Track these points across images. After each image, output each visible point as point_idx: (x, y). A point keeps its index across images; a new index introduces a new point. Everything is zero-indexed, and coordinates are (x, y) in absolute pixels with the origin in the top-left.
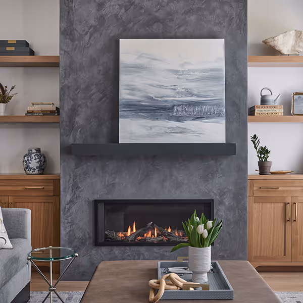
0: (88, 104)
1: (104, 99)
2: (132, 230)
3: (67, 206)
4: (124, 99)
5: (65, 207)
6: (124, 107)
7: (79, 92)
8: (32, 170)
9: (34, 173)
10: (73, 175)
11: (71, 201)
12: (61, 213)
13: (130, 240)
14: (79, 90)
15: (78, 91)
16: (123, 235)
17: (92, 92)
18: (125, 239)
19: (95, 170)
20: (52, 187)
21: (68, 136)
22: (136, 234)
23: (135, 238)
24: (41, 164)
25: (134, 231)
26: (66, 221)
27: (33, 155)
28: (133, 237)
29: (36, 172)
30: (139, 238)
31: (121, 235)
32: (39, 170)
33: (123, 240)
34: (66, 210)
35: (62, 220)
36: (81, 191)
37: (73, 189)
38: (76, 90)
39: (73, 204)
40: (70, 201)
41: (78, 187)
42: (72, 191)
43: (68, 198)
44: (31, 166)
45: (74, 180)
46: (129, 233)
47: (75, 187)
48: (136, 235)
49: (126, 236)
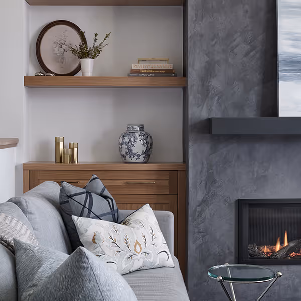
0: (230, 60)
1: (252, 54)
2: (282, 243)
3: (199, 209)
4: (285, 53)
5: (196, 209)
6: (286, 65)
7: (216, 43)
8: (136, 157)
9: (138, 160)
10: (207, 163)
11: (204, 202)
12: (190, 218)
13: (279, 257)
14: (215, 40)
15: (214, 42)
16: (269, 251)
17: (235, 43)
18: (272, 255)
19: (238, 157)
20: (167, 181)
21: (200, 108)
22: (288, 248)
23: (287, 254)
24: (148, 147)
25: (286, 244)
26: (196, 230)
27: (137, 135)
28: (284, 252)
29: (142, 159)
30: (293, 254)
31: (266, 249)
32: (145, 157)
33: (269, 258)
34: (197, 214)
35: (191, 228)
36: (218, 187)
37: (206, 184)
38: (212, 40)
39: (207, 205)
40: (202, 201)
41: (214, 181)
42: (206, 187)
43: (200, 196)
44: (135, 150)
45: (208, 171)
46: (278, 247)
47: (210, 181)
48: (289, 251)
49: (273, 251)
